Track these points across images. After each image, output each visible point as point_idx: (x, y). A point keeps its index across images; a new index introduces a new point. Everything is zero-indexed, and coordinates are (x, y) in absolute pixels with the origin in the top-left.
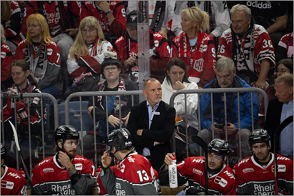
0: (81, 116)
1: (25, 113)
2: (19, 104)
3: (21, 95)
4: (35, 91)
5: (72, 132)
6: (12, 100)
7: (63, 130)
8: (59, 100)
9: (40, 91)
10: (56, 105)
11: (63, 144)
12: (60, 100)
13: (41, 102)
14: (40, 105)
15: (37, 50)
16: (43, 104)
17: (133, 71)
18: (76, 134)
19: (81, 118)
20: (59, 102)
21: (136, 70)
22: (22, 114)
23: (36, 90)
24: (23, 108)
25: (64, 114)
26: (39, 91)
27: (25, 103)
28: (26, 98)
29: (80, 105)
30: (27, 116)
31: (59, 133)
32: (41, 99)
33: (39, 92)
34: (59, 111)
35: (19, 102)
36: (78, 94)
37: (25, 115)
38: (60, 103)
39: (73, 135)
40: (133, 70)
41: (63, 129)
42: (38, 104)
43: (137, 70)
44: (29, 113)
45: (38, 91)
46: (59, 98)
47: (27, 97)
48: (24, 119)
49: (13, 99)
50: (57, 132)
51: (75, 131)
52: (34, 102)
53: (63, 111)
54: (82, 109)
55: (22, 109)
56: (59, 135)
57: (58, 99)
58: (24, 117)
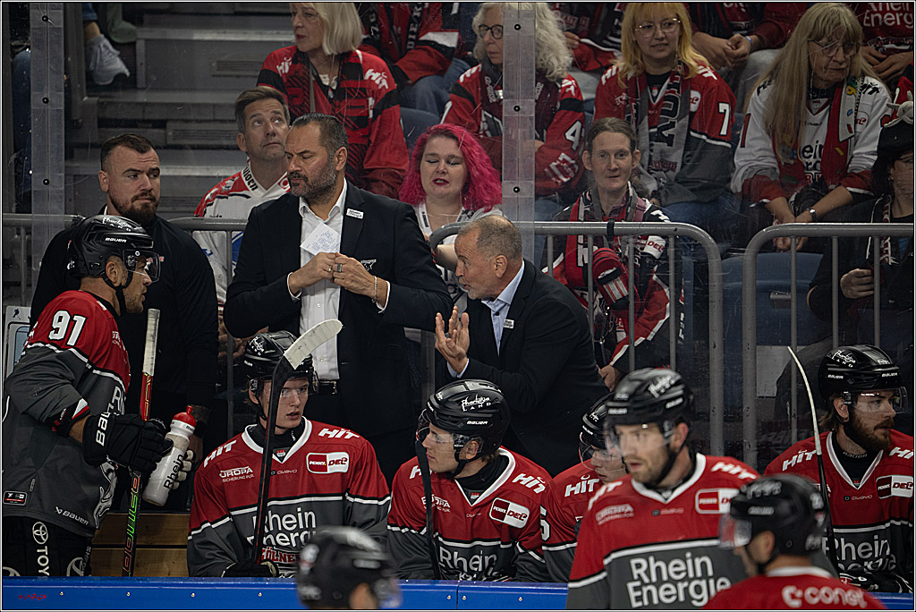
0: (794, 300)
1: (620, 283)
2: (603, 256)
3: (610, 226)
4: (649, 217)
5: (879, 366)
6: (581, 239)
7: (848, 364)
8: (726, 245)
9: (666, 217)
10: (715, 263)
11: (851, 409)
12: (729, 245)
13: (671, 250)
14: (667, 259)
15: (657, 100)
16: (677, 257)
18: (890, 372)
19: (794, 305)
20: (726, 249)
22: (612, 286)
23: (654, 213)
24: (615, 269)
25: (739, 291)
26: (663, 217)
27: (620, 254)
28: (624, 237)
29: (791, 263)
30: (625, 292)
31: (836, 373)
32: (671, 240)
33: (663, 221)
34: (724, 279)
35: (604, 249)
36: (785, 229)
37: (621, 292)
38: (728, 256)
39: (883, 375)
41: (848, 359)
42: (662, 255)
44: (631, 284)
45: (658, 215)
46: (725, 238)
47: (627, 233)
48: (616, 301)
49: (585, 238)
50: (829, 369)
51: (886, 362)
52: (649, 250)
53: (738, 281)
54: (796, 278)
55: (611, 271)
56: (837, 377)
57: (722, 242)
58: (618, 296)
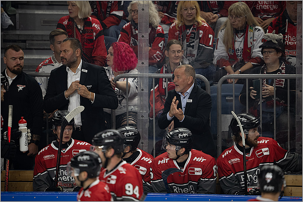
0: (234, 99)
2: (171, 85)
6: (164, 80)
10: (208, 87)
15: (189, 34)
17: (287, 56)
19: (234, 101)
20: (212, 83)
21: (290, 55)
29: (233, 87)
35: (172, 83)
36: (231, 76)
38: (212, 85)
40: (287, 54)
43: (292, 55)
53: (216, 93)
54: (235, 92)
57: (210, 80)
